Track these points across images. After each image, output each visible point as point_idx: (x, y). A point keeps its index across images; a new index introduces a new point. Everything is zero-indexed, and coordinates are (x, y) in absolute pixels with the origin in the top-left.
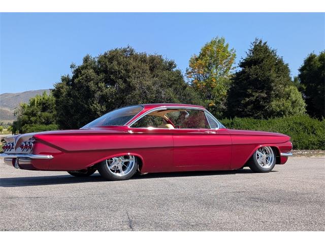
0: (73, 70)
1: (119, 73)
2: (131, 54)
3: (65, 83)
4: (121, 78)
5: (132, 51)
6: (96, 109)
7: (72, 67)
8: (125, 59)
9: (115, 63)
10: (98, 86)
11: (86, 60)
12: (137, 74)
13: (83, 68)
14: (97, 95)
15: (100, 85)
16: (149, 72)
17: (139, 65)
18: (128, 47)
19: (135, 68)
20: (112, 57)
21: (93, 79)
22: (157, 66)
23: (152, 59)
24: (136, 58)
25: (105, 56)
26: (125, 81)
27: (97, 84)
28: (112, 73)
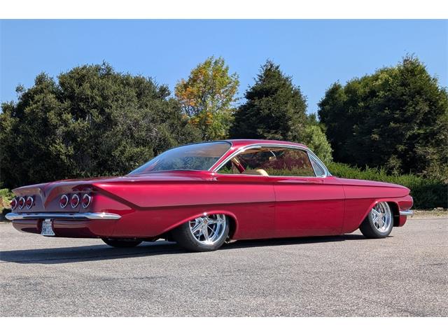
0: (20, 94)
1: (93, 101)
2: (108, 74)
3: (8, 113)
4: (95, 107)
5: (109, 69)
6: (60, 151)
7: (18, 90)
8: (100, 81)
9: (86, 85)
10: (61, 118)
11: (40, 80)
12: (120, 102)
13: (36, 92)
14: (60, 130)
15: (64, 116)
16: (135, 100)
18: (104, 64)
19: (116, 94)
20: (80, 77)
21: (53, 108)
22: (147, 91)
23: (138, 82)
24: (116, 79)
25: (71, 75)
26: (102, 112)
27: (60, 115)
28: (81, 100)
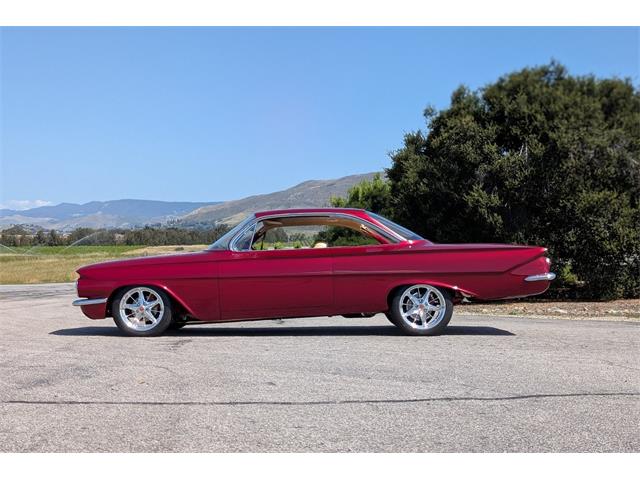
0: (429, 120)
1: (531, 121)
2: (560, 79)
3: (412, 148)
4: (536, 131)
5: (560, 71)
6: (478, 201)
7: (427, 113)
8: (545, 90)
9: (522, 98)
10: (482, 152)
11: (458, 97)
12: (573, 119)
13: (453, 113)
14: (480, 172)
15: (486, 148)
16: (600, 116)
17: (578, 99)
18: (553, 63)
19: (566, 108)
20: (515, 87)
21: (472, 137)
22: (621, 101)
23: (608, 88)
24: (570, 86)
25: (499, 87)
26: (544, 139)
27: (481, 148)
28: (514, 121)
